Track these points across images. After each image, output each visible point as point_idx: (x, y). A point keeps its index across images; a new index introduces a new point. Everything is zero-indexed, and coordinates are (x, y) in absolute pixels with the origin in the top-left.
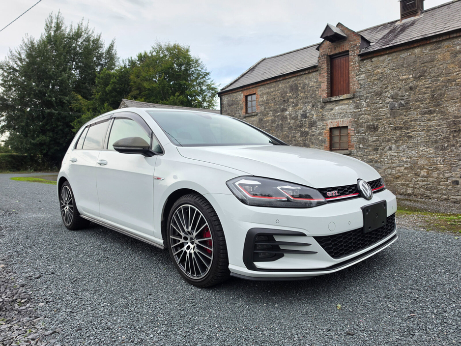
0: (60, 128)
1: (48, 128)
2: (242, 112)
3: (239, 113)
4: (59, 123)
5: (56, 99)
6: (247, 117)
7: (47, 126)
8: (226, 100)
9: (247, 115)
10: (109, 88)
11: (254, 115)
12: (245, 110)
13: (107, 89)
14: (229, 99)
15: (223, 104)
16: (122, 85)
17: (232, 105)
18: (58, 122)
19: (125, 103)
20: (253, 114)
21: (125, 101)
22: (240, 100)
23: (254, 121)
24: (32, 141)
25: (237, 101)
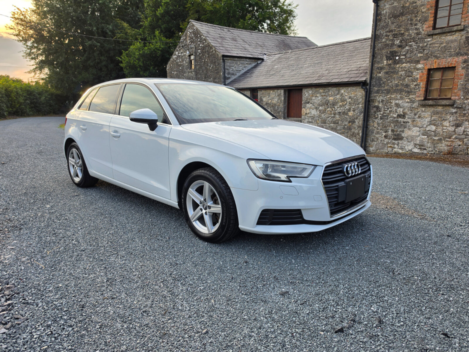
0: (104, 63)
1: (92, 64)
2: (425, 26)
3: (416, 29)
4: (102, 58)
5: (98, 29)
6: (436, 34)
7: (89, 62)
8: (387, 6)
9: (437, 31)
10: (160, 11)
11: (456, 31)
12: (432, 22)
13: (158, 13)
14: (396, 4)
15: (381, 14)
16: (176, 6)
17: (402, 14)
18: (102, 56)
19: (193, 25)
20: (455, 28)
21: (194, 23)
22: (423, 5)
23: (452, 41)
24: (74, 79)
25: (416, 8)
